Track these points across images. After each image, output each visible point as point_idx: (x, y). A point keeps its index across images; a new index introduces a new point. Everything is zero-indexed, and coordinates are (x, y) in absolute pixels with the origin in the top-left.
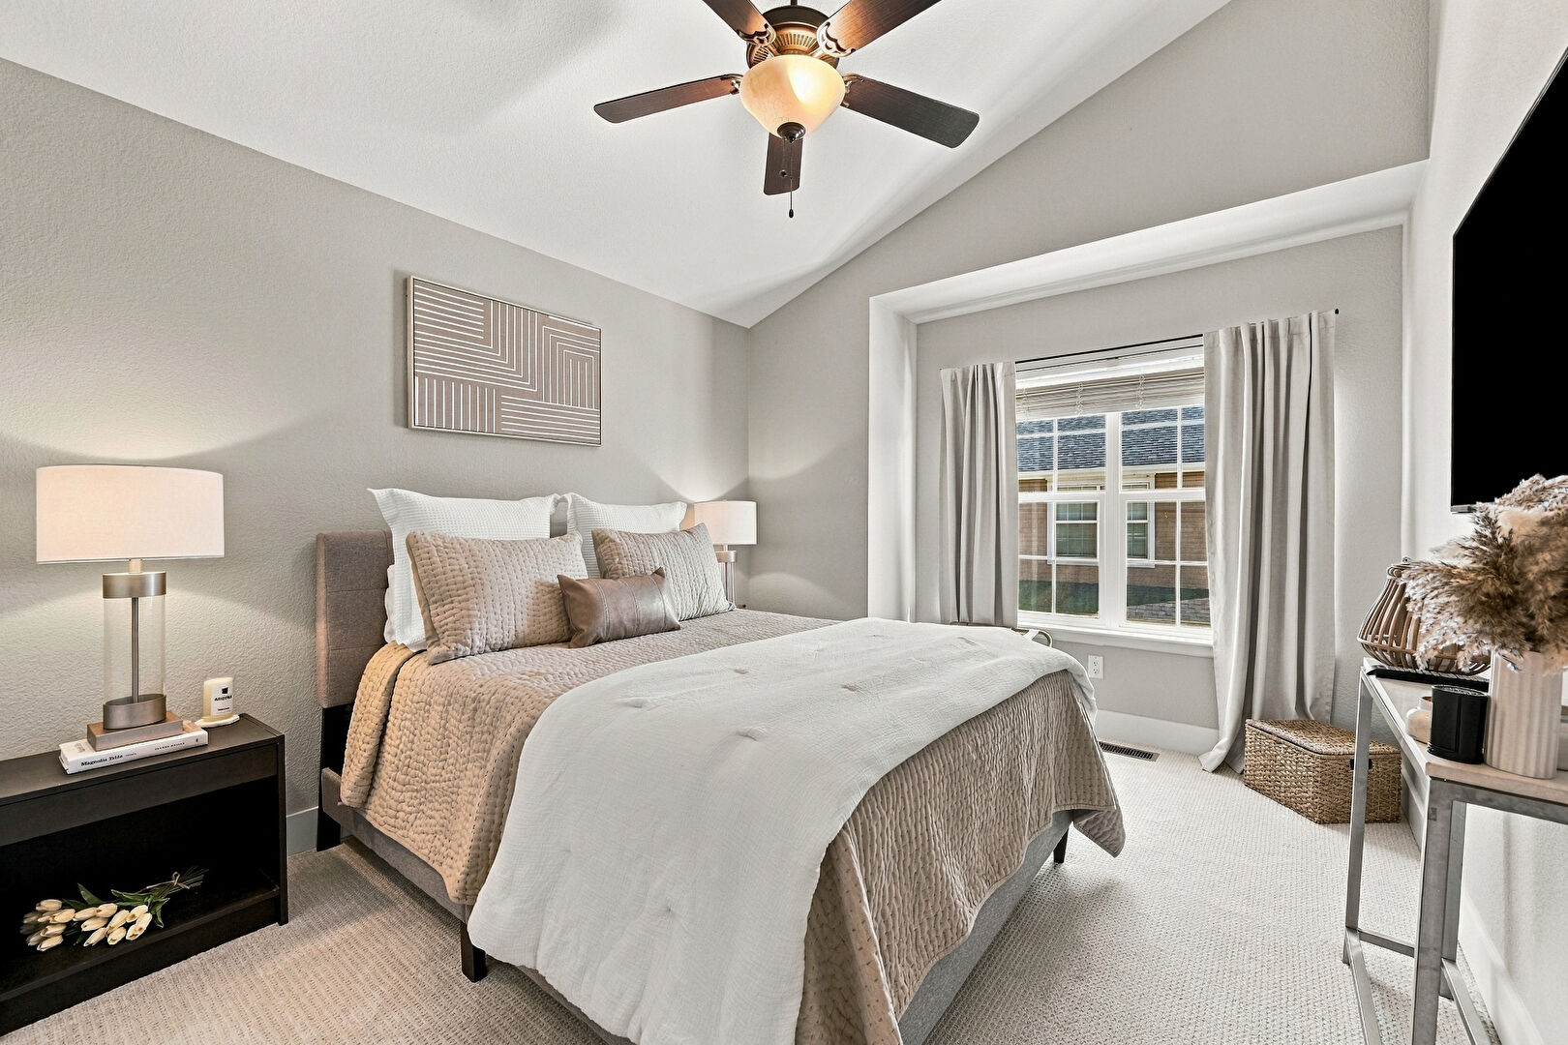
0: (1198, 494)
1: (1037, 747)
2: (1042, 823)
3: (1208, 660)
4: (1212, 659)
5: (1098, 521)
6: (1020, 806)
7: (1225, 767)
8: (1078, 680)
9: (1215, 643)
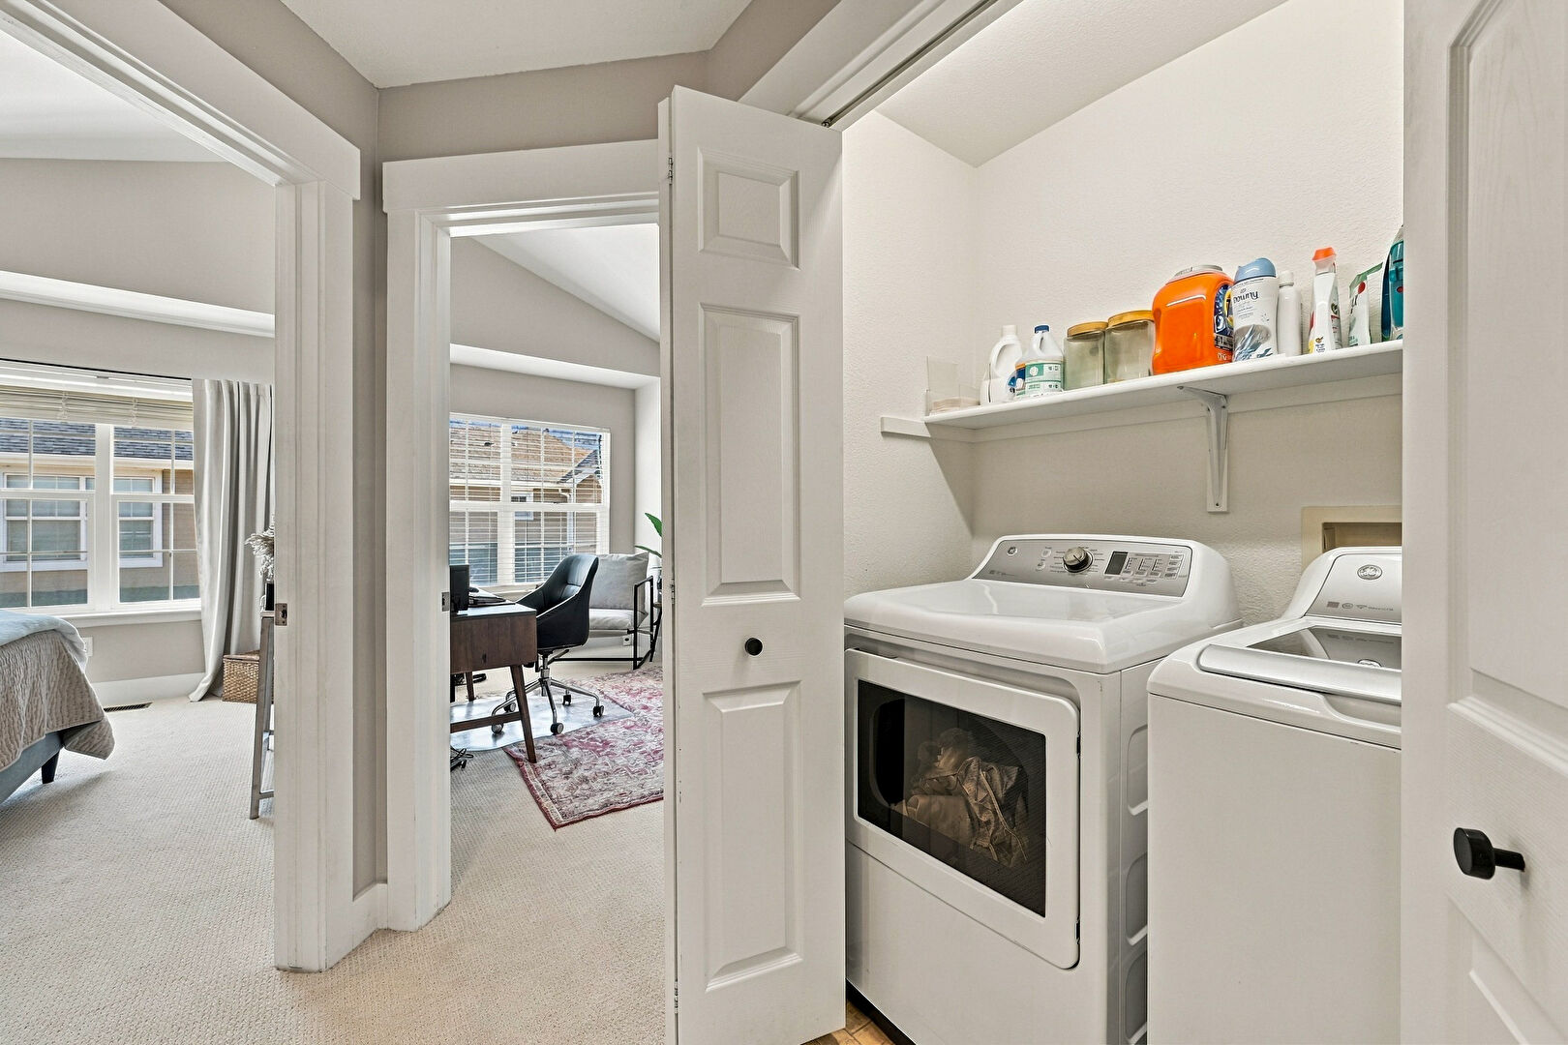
0: (188, 499)
1: (29, 682)
2: (35, 736)
3: (196, 623)
4: (201, 621)
5: (82, 517)
6: (16, 720)
7: (210, 693)
8: (70, 637)
9: (203, 608)
